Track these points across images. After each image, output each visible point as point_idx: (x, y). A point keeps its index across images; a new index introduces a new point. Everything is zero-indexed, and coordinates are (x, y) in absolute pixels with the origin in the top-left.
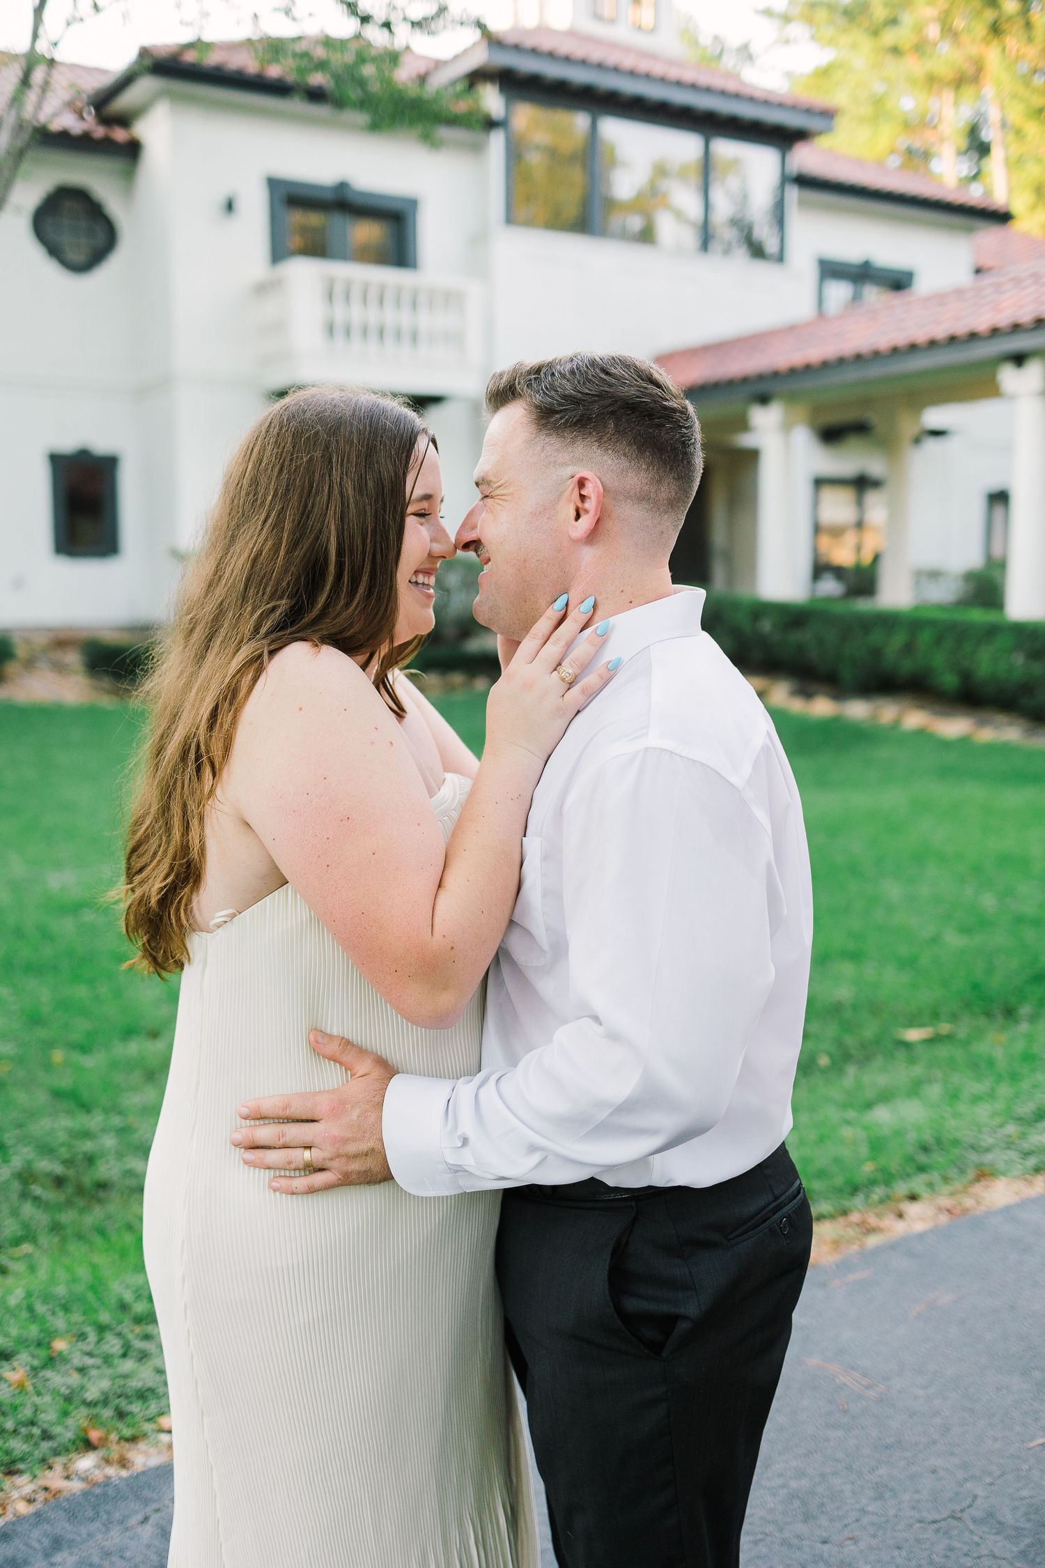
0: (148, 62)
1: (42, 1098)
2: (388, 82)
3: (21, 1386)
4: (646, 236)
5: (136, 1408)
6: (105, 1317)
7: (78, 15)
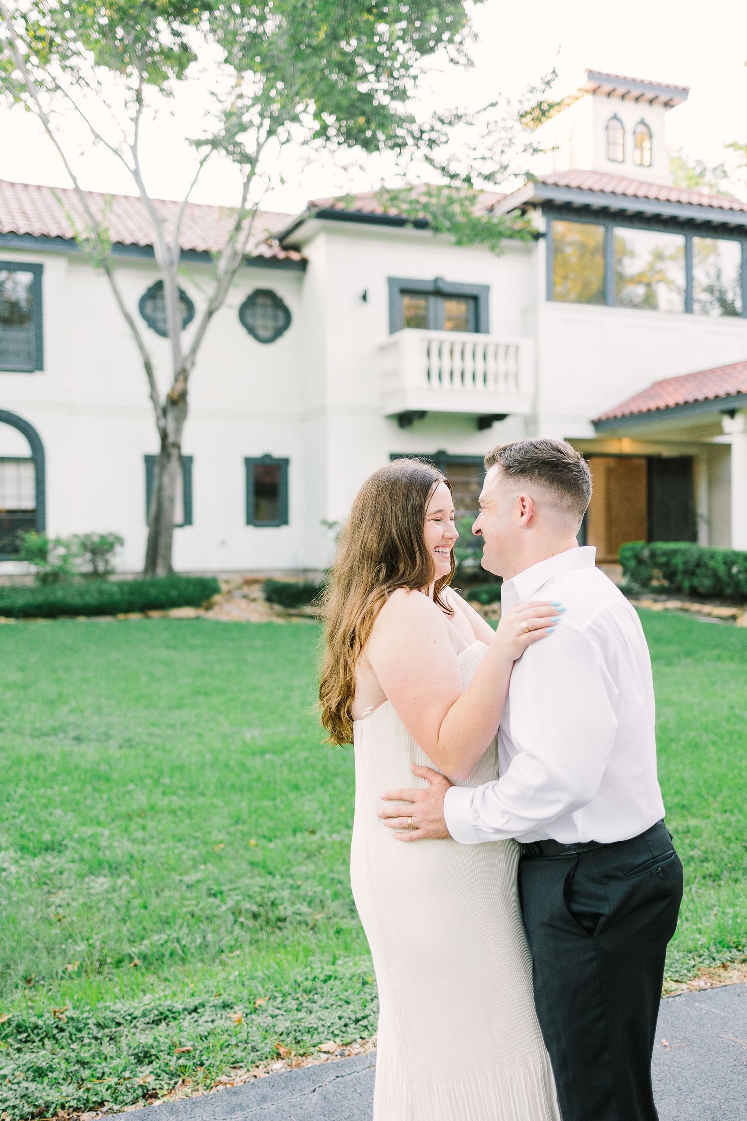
0: (315, 211)
1: (244, 866)
2: (466, 214)
3: (239, 1021)
4: (649, 302)
5: (306, 1037)
6: (286, 988)
7: (271, 186)
